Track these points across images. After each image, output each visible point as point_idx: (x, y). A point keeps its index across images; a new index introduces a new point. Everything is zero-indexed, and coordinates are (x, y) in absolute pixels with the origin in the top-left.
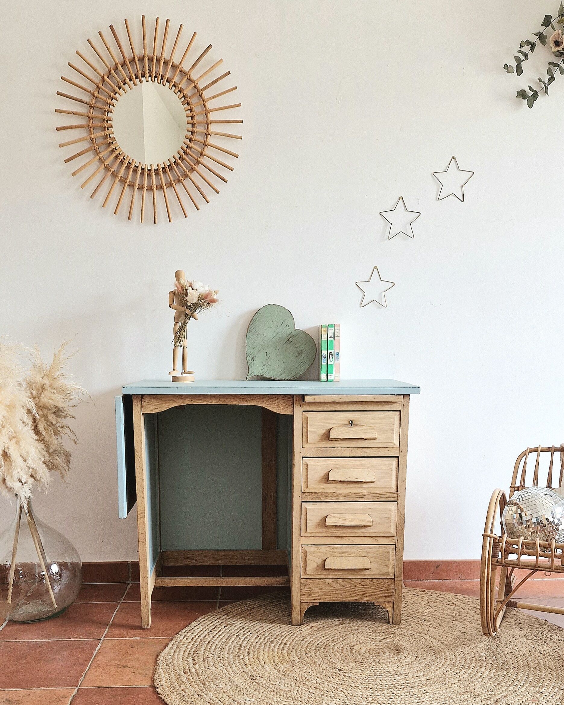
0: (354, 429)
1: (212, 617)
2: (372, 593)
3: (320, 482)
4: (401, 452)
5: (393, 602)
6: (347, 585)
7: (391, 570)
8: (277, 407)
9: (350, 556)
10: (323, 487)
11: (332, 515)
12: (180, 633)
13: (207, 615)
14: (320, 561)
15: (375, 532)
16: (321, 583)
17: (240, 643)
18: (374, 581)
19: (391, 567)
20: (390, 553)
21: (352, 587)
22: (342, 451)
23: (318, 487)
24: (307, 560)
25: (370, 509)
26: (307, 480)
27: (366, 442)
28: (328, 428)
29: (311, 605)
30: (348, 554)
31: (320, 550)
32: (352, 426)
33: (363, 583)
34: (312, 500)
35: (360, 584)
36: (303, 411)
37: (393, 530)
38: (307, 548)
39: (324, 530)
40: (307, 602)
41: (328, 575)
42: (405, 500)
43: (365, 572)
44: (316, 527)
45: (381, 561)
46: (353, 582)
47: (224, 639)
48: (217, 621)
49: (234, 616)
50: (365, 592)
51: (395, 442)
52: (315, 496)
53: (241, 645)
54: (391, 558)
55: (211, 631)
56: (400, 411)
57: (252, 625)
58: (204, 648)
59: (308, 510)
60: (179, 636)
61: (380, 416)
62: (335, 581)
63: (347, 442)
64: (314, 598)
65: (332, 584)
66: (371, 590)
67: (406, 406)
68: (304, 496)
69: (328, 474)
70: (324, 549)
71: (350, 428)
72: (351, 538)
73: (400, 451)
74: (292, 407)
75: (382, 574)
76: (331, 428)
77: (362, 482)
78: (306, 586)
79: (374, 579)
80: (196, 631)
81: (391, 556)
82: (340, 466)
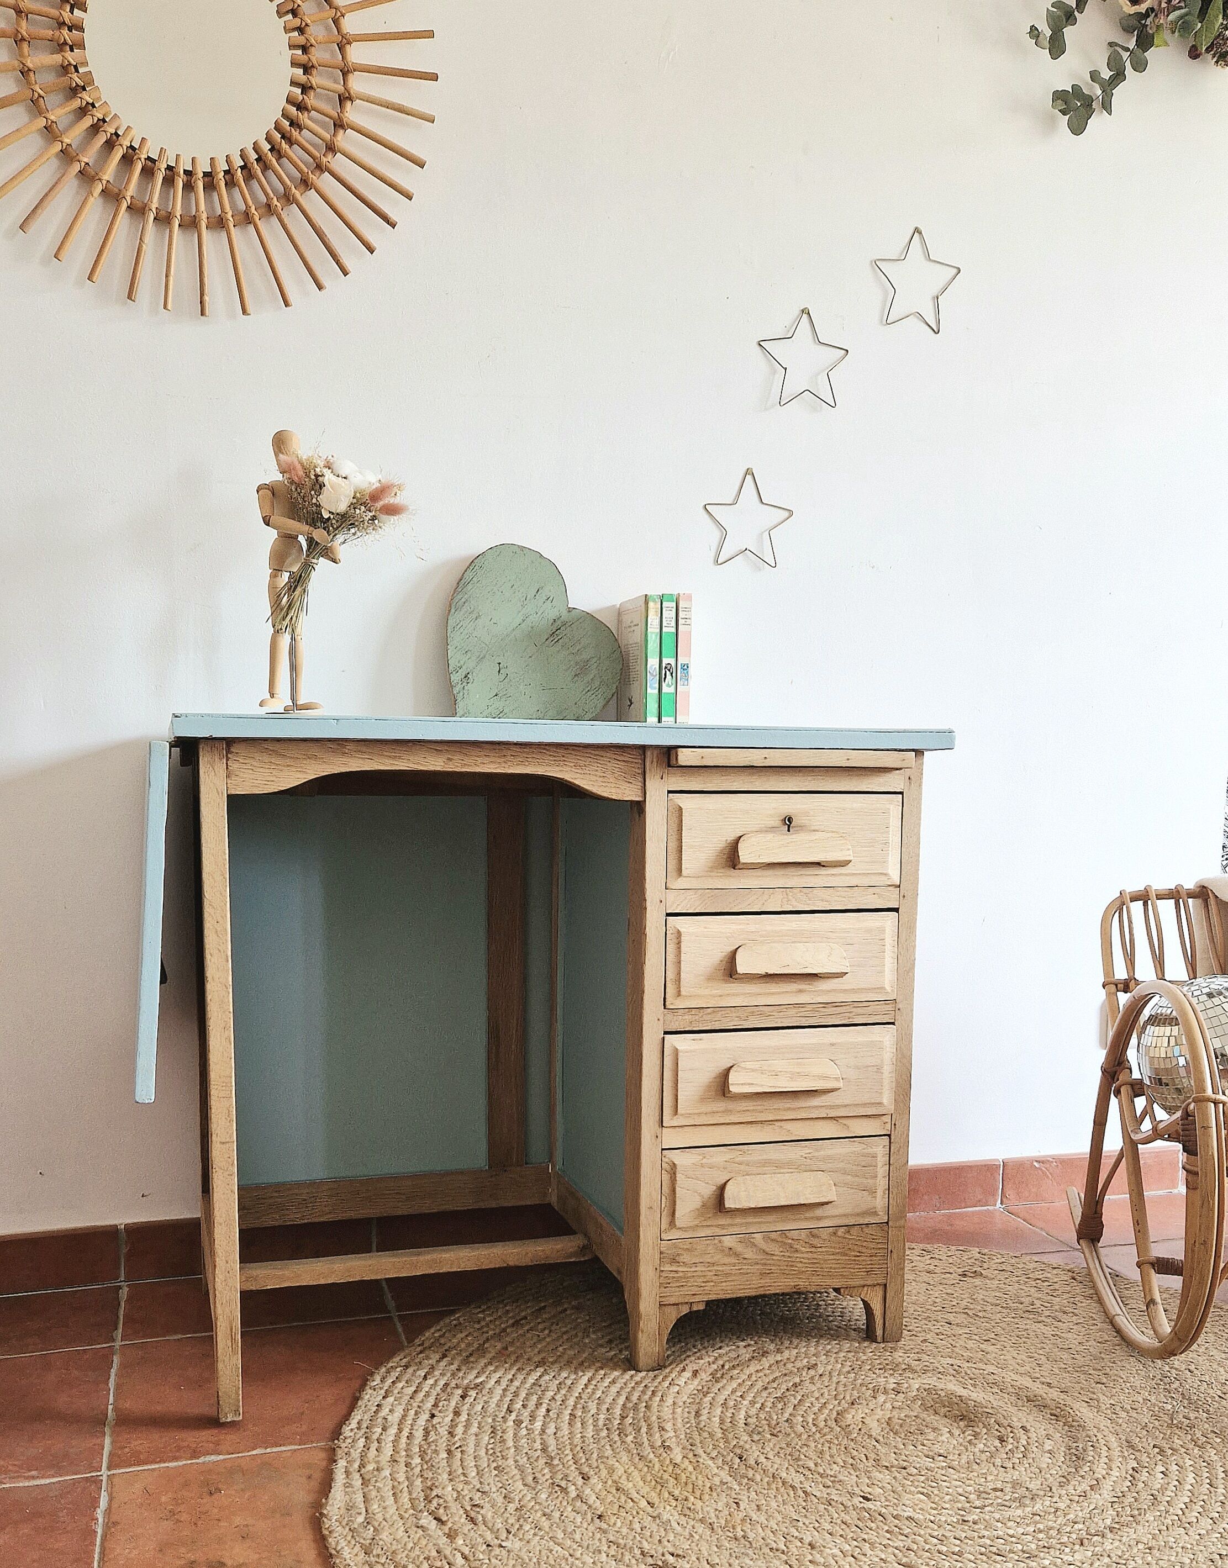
0: (794, 837)
1: (410, 1370)
2: (838, 1266)
3: (710, 978)
4: (904, 896)
5: (885, 1285)
6: (774, 1249)
7: (880, 1202)
8: (601, 779)
9: (782, 1171)
10: (719, 992)
11: (743, 1065)
12: (346, 1431)
13: (391, 1364)
14: (708, 1190)
15: (846, 1106)
16: (711, 1249)
17: (538, 1445)
18: (840, 1233)
19: (880, 1193)
20: (879, 1159)
21: (788, 1254)
22: (766, 897)
23: (707, 992)
24: (678, 1189)
25: (832, 1045)
26: (679, 974)
27: (823, 871)
28: (732, 837)
29: (685, 1310)
30: (779, 1166)
31: (709, 1161)
32: (789, 831)
33: (815, 1242)
34: (690, 1029)
35: (807, 1245)
36: (669, 792)
37: (887, 1099)
38: (676, 1157)
39: (721, 1105)
40: (677, 1304)
41: (728, 1225)
42: (912, 1021)
43: (819, 1212)
44: (703, 1100)
45: (857, 1179)
46: (790, 1241)
47: (487, 1438)
48: (430, 1381)
49: (466, 1361)
50: (817, 1265)
51: (890, 872)
52: (697, 1018)
53: (544, 1450)
54: (882, 1170)
55: (433, 1416)
56: (901, 793)
57: (533, 1381)
58: (445, 1476)
59: (680, 1054)
60: (349, 1441)
61: (855, 805)
62: (746, 1238)
63: (780, 872)
64: (695, 1290)
65: (739, 1248)
66: (832, 1257)
67: (915, 779)
68: (669, 1016)
69: (732, 958)
70: (720, 1156)
71: (786, 837)
72: (788, 1125)
73: (902, 895)
74: (641, 779)
75: (858, 1215)
76: (741, 837)
77: (815, 975)
78: (674, 1261)
79: (842, 1229)
80: (389, 1418)
81: (880, 1165)
82: (762, 936)
